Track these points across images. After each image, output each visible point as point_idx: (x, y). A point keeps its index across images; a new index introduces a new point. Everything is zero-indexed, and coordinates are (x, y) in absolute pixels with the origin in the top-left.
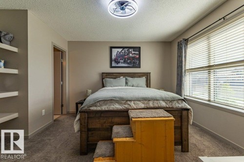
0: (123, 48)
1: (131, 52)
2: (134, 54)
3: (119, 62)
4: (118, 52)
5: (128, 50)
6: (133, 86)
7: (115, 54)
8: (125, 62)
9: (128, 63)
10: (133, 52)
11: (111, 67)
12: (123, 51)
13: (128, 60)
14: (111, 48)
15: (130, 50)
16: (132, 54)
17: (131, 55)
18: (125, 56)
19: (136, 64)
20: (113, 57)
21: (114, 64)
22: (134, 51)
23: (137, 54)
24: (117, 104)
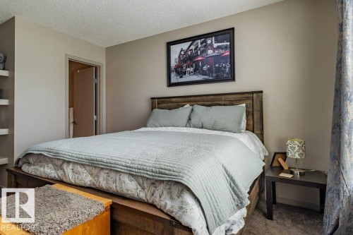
0: (193, 39)
1: (211, 45)
2: (219, 48)
3: (185, 73)
4: (182, 50)
5: (205, 41)
6: (202, 127)
7: (177, 56)
8: (196, 71)
9: (204, 73)
10: (215, 45)
11: (170, 85)
12: (193, 47)
13: (203, 65)
14: (169, 44)
15: (209, 42)
16: (214, 49)
17: (210, 52)
18: (197, 56)
19: (224, 72)
20: (173, 63)
21: (174, 79)
22: (217, 41)
23: (226, 47)
24: (51, 166)
